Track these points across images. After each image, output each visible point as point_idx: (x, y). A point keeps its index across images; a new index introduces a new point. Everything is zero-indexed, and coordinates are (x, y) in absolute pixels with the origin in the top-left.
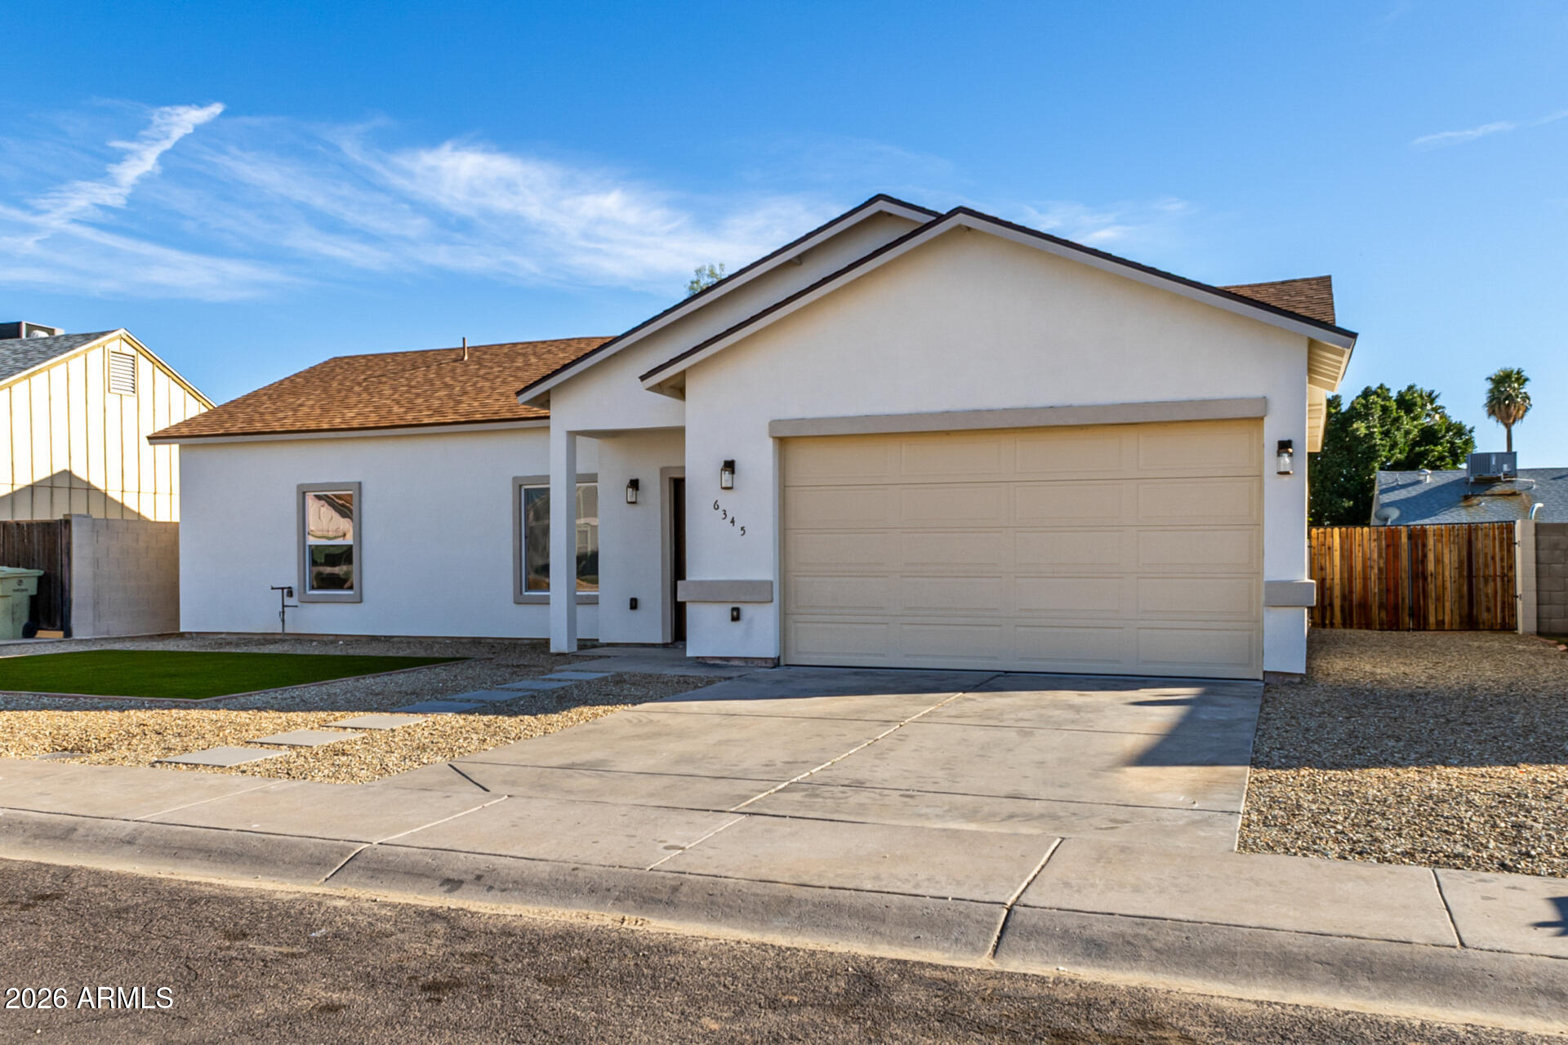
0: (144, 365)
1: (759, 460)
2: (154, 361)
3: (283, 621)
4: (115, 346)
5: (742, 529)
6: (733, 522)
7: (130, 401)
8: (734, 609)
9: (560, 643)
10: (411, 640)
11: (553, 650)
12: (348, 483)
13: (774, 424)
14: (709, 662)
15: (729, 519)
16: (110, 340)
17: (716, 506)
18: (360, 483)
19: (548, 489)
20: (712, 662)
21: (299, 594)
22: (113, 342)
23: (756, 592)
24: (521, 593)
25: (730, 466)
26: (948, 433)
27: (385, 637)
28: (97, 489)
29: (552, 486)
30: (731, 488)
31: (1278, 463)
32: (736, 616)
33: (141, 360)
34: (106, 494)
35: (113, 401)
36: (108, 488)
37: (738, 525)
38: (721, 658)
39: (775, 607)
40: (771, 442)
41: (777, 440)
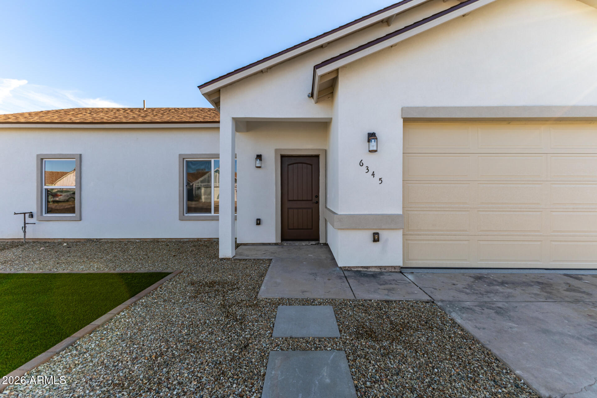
1: (392, 133)
3: (25, 232)
5: (380, 179)
6: (373, 175)
8: (375, 234)
10: (114, 241)
12: (73, 155)
13: (405, 109)
14: (353, 269)
15: (370, 173)
17: (361, 164)
18: (81, 155)
20: (355, 269)
21: (37, 216)
24: (184, 215)
25: (372, 136)
27: (97, 239)
30: (376, 151)
32: (376, 238)
37: (377, 177)
38: (362, 267)
39: (400, 232)
40: (402, 120)
41: (407, 121)
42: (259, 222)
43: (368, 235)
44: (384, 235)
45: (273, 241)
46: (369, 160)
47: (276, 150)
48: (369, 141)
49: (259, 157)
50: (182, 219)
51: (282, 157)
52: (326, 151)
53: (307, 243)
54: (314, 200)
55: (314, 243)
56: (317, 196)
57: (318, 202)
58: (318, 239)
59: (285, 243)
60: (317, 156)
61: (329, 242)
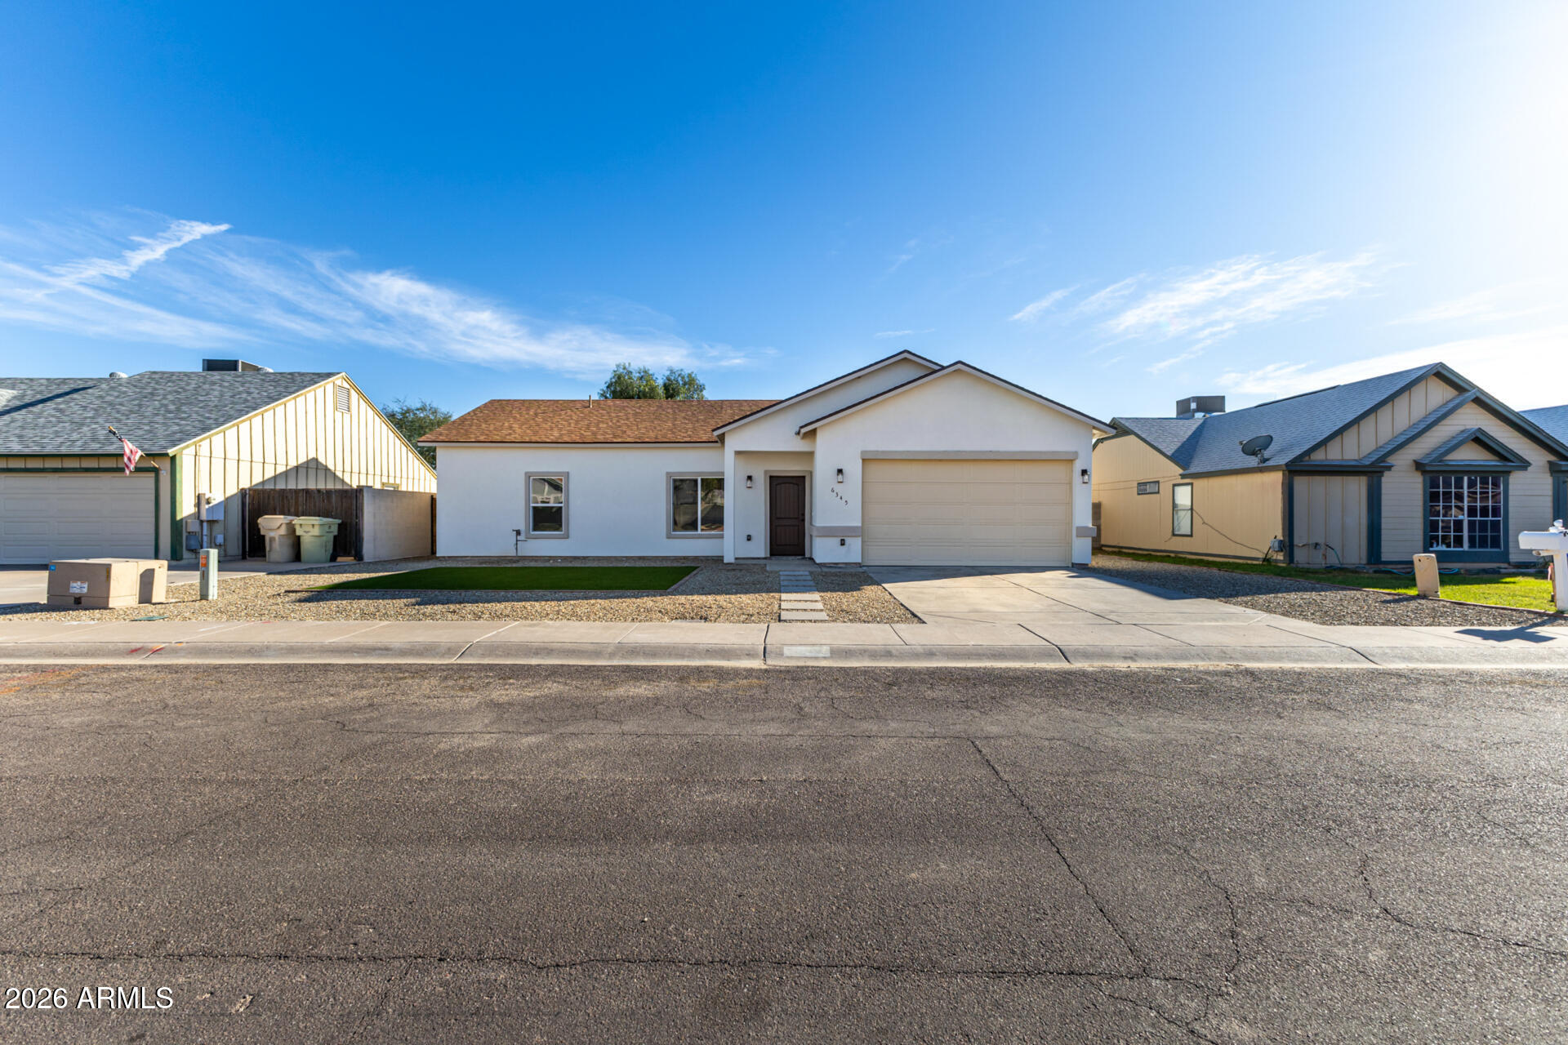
0: (354, 395)
1: (854, 469)
2: (359, 393)
3: (517, 549)
4: (339, 382)
5: (846, 501)
6: (841, 498)
7: (347, 416)
8: (842, 540)
9: (729, 558)
11: (725, 561)
12: (550, 472)
13: (863, 453)
15: (839, 497)
16: (337, 379)
17: (832, 491)
19: (723, 479)
21: (526, 533)
22: (338, 380)
23: (852, 531)
24: (671, 533)
25: (840, 471)
26: (940, 460)
28: (330, 470)
29: (725, 477)
30: (841, 482)
31: (1083, 479)
32: (843, 543)
33: (352, 392)
34: (335, 474)
35: (338, 415)
36: (337, 469)
37: (844, 500)
39: (860, 539)
40: (861, 461)
41: (864, 460)
42: (749, 538)
43: (838, 540)
44: (848, 540)
45: (763, 556)
46: (838, 488)
47: (766, 472)
48: (838, 475)
49: (750, 478)
50: (669, 537)
51: (771, 477)
52: (811, 473)
53: (793, 557)
54: (801, 518)
55: (800, 557)
56: (803, 515)
57: (803, 520)
58: (804, 554)
59: (773, 558)
60: (804, 477)
61: (813, 557)
